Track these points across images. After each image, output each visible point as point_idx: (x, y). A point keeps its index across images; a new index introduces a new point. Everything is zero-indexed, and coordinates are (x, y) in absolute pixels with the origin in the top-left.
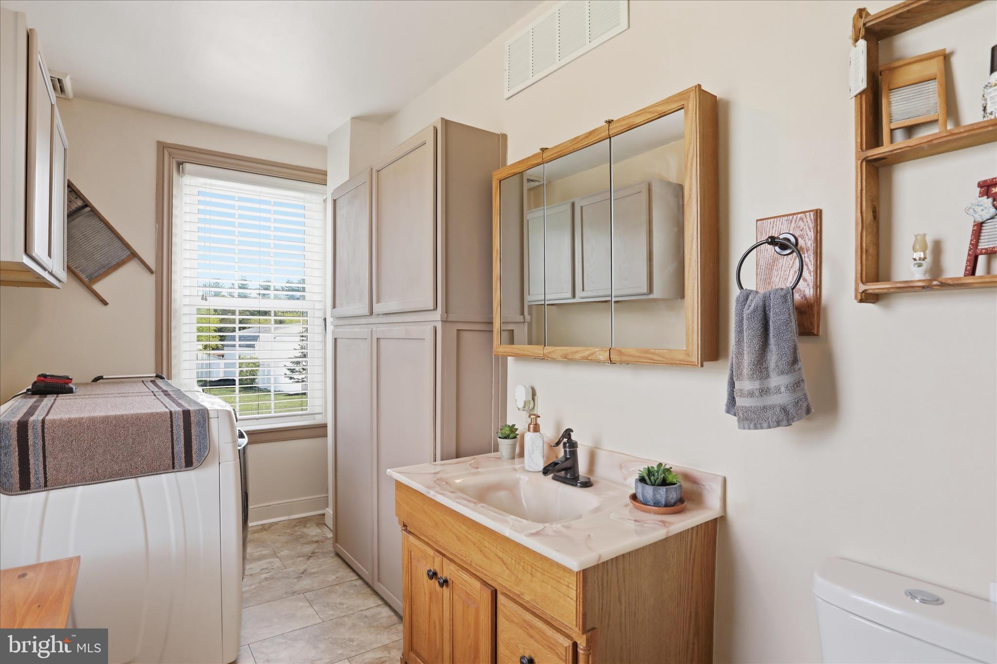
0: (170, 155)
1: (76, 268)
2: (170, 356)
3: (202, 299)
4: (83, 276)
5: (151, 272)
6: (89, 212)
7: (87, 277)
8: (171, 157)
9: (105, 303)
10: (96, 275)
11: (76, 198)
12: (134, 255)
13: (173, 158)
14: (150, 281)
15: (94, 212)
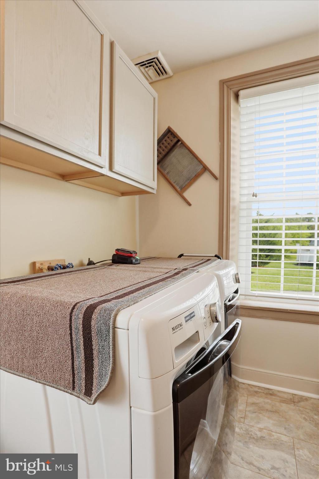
0: (228, 87)
1: (174, 183)
2: (228, 241)
3: (253, 196)
4: (178, 188)
5: (216, 178)
6: (180, 144)
7: (179, 188)
8: (229, 89)
9: (190, 205)
10: (184, 186)
11: (174, 137)
12: (205, 169)
13: (230, 89)
14: (215, 185)
15: (184, 144)
